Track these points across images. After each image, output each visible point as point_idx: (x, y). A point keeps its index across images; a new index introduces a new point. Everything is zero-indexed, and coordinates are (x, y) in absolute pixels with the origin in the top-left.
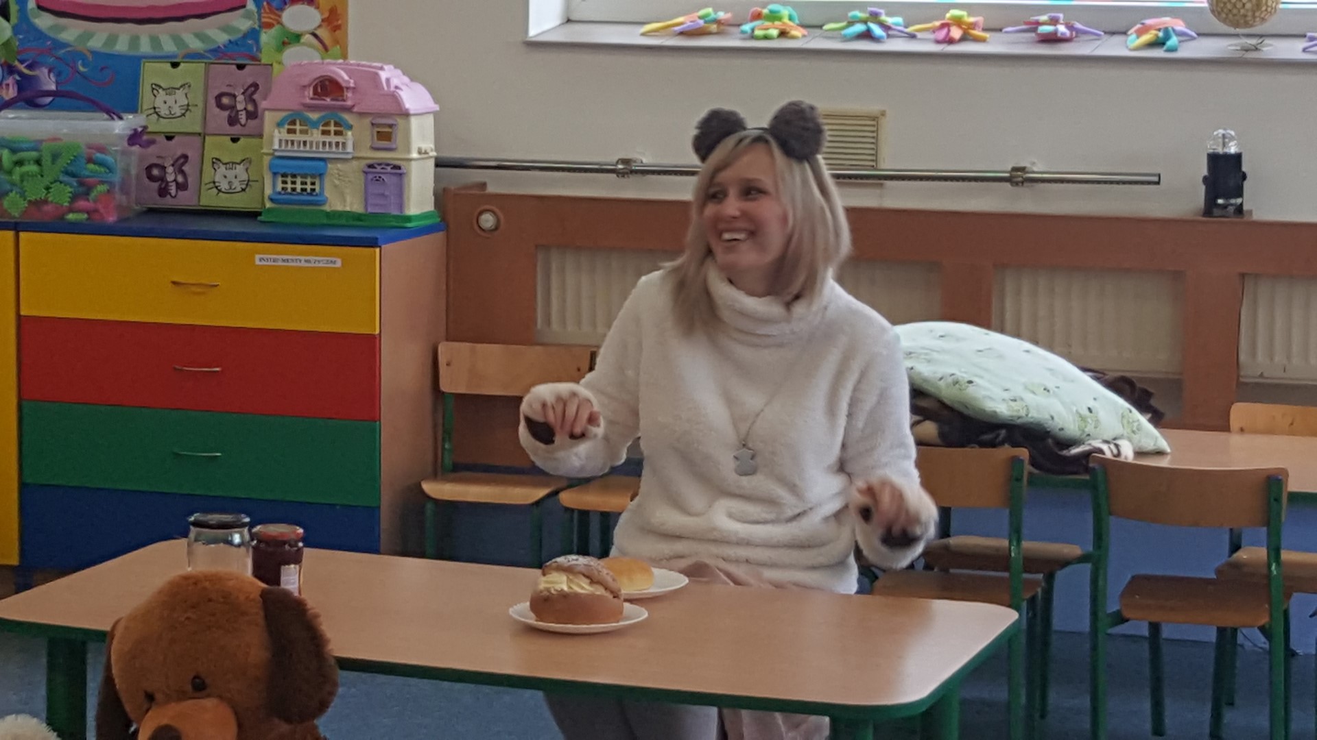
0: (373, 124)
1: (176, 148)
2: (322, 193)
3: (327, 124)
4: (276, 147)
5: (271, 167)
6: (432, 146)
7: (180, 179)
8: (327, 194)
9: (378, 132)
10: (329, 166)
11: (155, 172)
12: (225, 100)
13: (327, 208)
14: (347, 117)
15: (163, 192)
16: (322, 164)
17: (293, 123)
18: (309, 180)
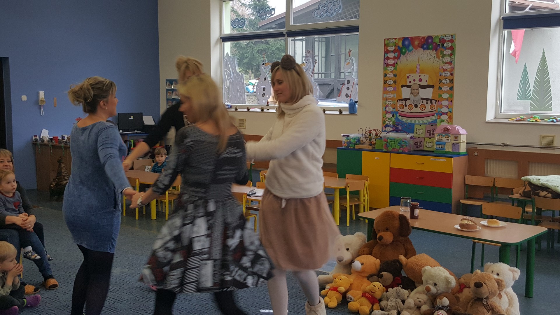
0: (454, 136)
1: (419, 140)
2: (445, 148)
3: (446, 136)
4: (437, 140)
5: (436, 143)
6: (466, 140)
7: (420, 145)
8: (446, 148)
9: (455, 138)
10: (446, 143)
11: (416, 144)
12: (429, 131)
13: (445, 151)
14: (449, 135)
15: (417, 147)
16: (445, 143)
17: (440, 136)
18: (442, 146)
